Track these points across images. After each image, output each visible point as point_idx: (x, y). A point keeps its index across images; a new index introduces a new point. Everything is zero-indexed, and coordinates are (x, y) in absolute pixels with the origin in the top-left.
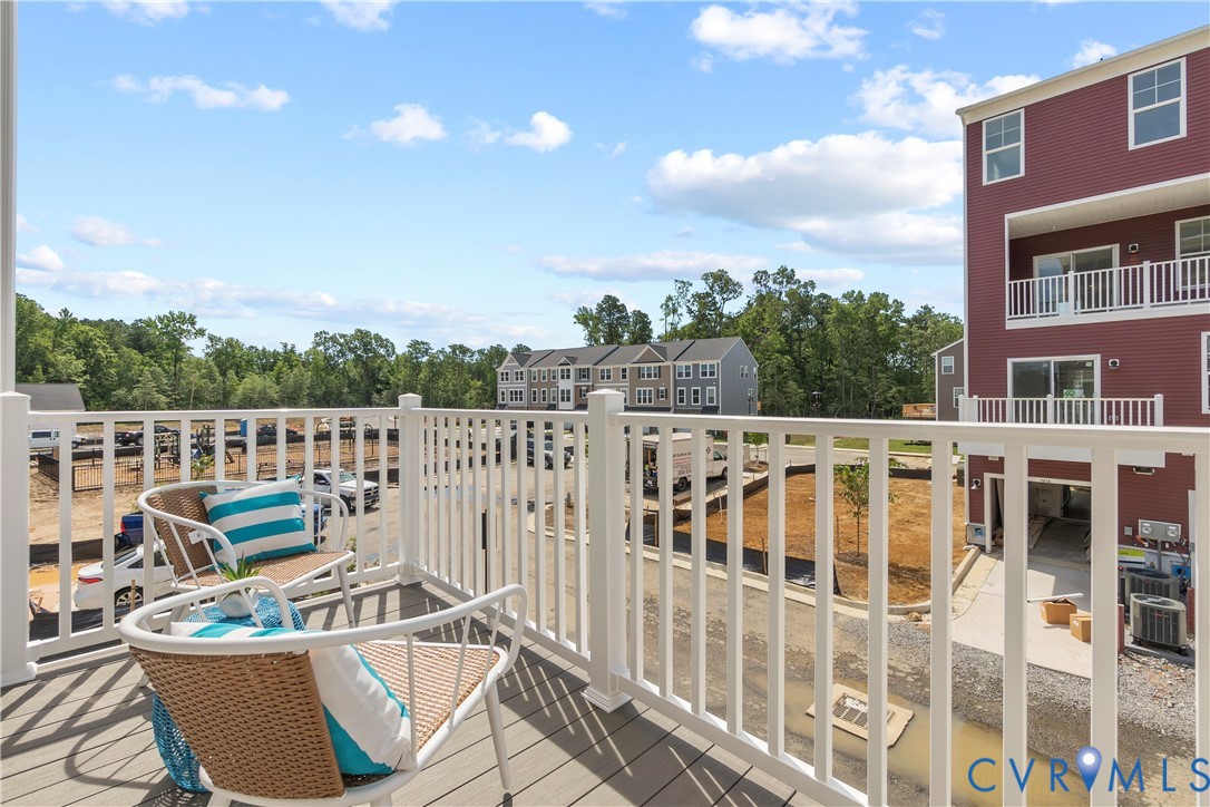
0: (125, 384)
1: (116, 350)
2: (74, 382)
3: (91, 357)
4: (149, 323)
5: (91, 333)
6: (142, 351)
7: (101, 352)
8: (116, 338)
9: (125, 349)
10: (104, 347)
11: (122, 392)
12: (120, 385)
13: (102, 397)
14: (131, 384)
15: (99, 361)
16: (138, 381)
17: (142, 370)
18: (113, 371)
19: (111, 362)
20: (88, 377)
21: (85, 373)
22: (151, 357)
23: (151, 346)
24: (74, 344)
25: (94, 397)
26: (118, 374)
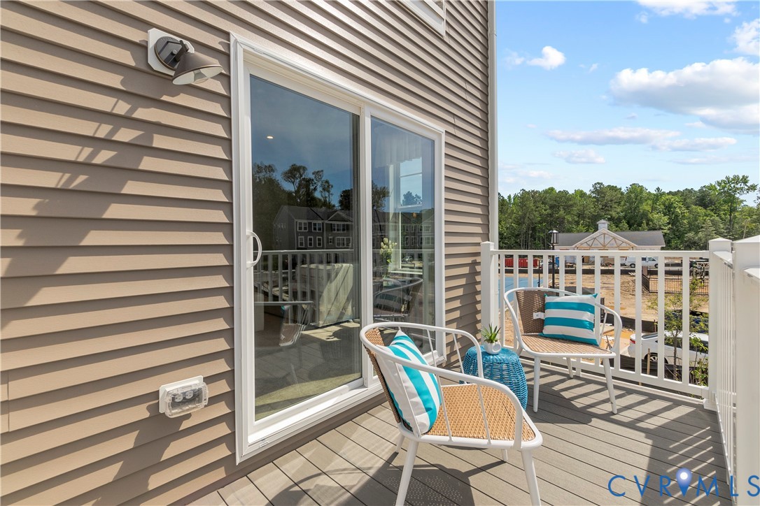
0: (693, 229)
1: (687, 208)
2: (662, 229)
3: (673, 214)
4: (711, 188)
5: (672, 200)
6: (705, 206)
7: (678, 210)
8: (688, 201)
9: (694, 206)
10: (680, 207)
11: (691, 235)
12: (690, 230)
13: (679, 238)
14: (696, 228)
15: (677, 216)
16: (702, 227)
17: (705, 220)
18: (685, 221)
19: (684, 216)
20: (670, 226)
21: (669, 223)
22: (712, 210)
23: (711, 202)
24: (663, 207)
25: (674, 238)
26: (689, 223)
